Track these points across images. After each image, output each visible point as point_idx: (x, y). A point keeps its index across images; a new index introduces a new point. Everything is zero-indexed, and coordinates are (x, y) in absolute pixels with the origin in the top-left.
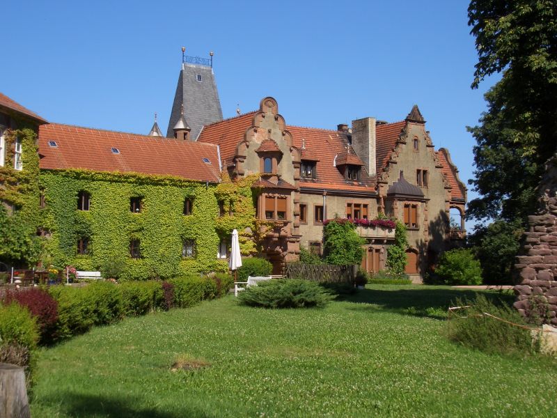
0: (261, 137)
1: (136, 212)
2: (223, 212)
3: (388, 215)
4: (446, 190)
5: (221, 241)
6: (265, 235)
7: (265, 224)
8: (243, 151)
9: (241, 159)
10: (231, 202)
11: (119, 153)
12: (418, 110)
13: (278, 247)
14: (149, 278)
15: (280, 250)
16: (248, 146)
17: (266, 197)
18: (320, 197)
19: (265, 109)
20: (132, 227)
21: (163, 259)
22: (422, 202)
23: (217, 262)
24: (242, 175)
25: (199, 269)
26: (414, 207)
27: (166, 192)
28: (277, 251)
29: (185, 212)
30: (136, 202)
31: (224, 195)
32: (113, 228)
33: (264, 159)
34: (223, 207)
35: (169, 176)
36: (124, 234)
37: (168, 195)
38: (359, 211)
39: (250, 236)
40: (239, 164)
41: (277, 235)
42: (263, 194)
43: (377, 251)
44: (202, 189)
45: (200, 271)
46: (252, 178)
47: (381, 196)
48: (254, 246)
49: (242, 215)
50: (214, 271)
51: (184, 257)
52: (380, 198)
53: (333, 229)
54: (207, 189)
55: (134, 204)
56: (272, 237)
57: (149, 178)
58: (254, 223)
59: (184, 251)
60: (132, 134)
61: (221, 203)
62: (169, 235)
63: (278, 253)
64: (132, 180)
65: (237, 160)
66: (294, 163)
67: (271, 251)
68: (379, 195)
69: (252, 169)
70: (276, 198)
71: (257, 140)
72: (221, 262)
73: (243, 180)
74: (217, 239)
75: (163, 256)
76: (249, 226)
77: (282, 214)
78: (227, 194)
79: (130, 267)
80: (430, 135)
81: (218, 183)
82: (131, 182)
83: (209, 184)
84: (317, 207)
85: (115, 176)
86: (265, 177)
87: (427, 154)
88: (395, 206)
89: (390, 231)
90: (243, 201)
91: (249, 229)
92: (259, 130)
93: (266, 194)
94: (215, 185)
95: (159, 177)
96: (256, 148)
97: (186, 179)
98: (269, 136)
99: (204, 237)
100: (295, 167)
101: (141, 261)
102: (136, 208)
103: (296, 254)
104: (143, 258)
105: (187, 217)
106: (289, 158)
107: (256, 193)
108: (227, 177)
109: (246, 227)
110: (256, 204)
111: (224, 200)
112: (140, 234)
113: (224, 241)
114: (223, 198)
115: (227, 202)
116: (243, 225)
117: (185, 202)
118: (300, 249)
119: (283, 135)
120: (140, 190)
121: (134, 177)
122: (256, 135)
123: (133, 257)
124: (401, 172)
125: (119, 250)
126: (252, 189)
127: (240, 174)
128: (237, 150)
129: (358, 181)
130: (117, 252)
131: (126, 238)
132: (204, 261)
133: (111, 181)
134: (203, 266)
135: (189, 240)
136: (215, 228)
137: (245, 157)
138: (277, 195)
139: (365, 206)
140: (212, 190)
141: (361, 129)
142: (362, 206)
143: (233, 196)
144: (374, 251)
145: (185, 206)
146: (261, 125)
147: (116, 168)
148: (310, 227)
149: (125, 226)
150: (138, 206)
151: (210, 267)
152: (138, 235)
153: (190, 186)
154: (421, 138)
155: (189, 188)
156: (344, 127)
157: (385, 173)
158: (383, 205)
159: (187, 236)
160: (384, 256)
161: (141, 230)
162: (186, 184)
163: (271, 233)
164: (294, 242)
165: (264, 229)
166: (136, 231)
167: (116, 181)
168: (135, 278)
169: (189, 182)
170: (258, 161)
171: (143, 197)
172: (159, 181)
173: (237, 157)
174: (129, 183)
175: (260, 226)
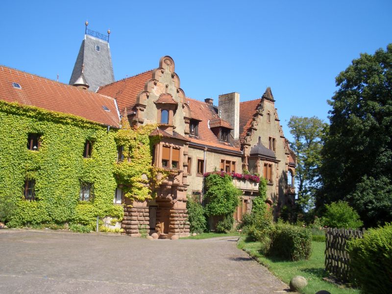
0: (160, 91)
1: (33, 149)
2: (121, 157)
3: (252, 171)
4: (286, 155)
5: (118, 186)
6: (160, 183)
7: (161, 172)
8: (143, 100)
9: (142, 108)
10: (131, 148)
11: (21, 88)
12: (270, 91)
13: (170, 195)
14: (44, 222)
15: (171, 198)
16: (148, 97)
17: (163, 146)
18: (202, 152)
19: (164, 66)
20: (28, 165)
21: (59, 202)
22: (275, 163)
23: (113, 207)
24: (142, 123)
25: (96, 213)
26: (270, 166)
27: (67, 131)
28: (168, 198)
29: (85, 155)
30: (34, 139)
31: (124, 140)
32: (6, 164)
33: (162, 111)
34: (121, 153)
35: (71, 115)
36: (18, 172)
37: (68, 134)
38: (228, 167)
39: (146, 183)
40: (139, 112)
41: (171, 183)
42: (161, 143)
43: (246, 201)
44: (103, 132)
45: (96, 216)
46: (151, 127)
47: (246, 155)
48: (149, 193)
49: (140, 162)
50: (110, 216)
51: (81, 201)
52: (245, 157)
53: (214, 180)
54: (107, 133)
55: (32, 141)
56: (166, 184)
57: (50, 114)
58: (151, 170)
59: (81, 195)
60: (35, 76)
61: (120, 149)
62: (67, 177)
63: (169, 200)
64: (32, 114)
65: (138, 108)
66: (185, 118)
67: (163, 198)
68: (244, 154)
69: (150, 118)
70: (171, 148)
71: (156, 92)
72: (117, 207)
73: (143, 128)
74: (114, 184)
75: (59, 198)
76: (145, 173)
77: (175, 163)
78: (127, 140)
79: (23, 209)
80: (277, 111)
81: (119, 129)
82: (30, 116)
83: (111, 128)
84: (199, 161)
85: (14, 107)
86: (162, 128)
87: (275, 126)
88: (258, 164)
89: (255, 185)
90: (142, 148)
91: (145, 176)
92: (158, 84)
93: (163, 143)
94: (115, 129)
95: (61, 115)
96: (155, 100)
97: (88, 120)
98: (166, 91)
99: (102, 181)
100: (186, 123)
101: (35, 203)
102: (33, 146)
103: (184, 201)
104: (37, 199)
105: (86, 159)
106: (181, 113)
107: (154, 142)
108: (127, 124)
109: (143, 174)
110: (153, 152)
111: (124, 145)
112: (37, 173)
113: (121, 187)
114: (123, 143)
115: (126, 148)
116: (140, 172)
117: (85, 144)
118: (187, 197)
119: (178, 92)
120: (40, 126)
121: (34, 110)
122: (155, 87)
123: (27, 198)
124: (260, 138)
125: (11, 189)
126: (150, 137)
127: (139, 122)
128: (138, 99)
129: (228, 141)
130: (8, 192)
131: (20, 178)
132: (101, 206)
133: (8, 112)
134: (99, 211)
135: (87, 183)
136: (113, 173)
137: (144, 106)
138: (172, 145)
139: (234, 163)
140: (112, 135)
141: (227, 102)
142: (231, 163)
143: (133, 142)
144: (243, 201)
145: (85, 148)
146: (160, 79)
147: (14, 99)
148: (193, 178)
149: (19, 164)
150: (36, 144)
151: (106, 212)
152: (33, 175)
153: (91, 128)
154: (272, 113)
155: (90, 130)
156: (211, 101)
157: (249, 137)
158: (247, 163)
159: (86, 179)
160: (250, 206)
161: (37, 169)
162: (88, 125)
163: (166, 181)
164: (182, 191)
165: (161, 176)
166: (32, 170)
167: (14, 113)
168: (28, 222)
169: (91, 123)
170: (156, 112)
171: (42, 134)
172: (61, 118)
173: (138, 105)
174: (28, 117)
175: (156, 173)
